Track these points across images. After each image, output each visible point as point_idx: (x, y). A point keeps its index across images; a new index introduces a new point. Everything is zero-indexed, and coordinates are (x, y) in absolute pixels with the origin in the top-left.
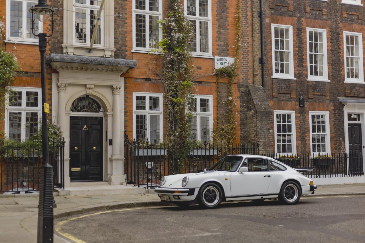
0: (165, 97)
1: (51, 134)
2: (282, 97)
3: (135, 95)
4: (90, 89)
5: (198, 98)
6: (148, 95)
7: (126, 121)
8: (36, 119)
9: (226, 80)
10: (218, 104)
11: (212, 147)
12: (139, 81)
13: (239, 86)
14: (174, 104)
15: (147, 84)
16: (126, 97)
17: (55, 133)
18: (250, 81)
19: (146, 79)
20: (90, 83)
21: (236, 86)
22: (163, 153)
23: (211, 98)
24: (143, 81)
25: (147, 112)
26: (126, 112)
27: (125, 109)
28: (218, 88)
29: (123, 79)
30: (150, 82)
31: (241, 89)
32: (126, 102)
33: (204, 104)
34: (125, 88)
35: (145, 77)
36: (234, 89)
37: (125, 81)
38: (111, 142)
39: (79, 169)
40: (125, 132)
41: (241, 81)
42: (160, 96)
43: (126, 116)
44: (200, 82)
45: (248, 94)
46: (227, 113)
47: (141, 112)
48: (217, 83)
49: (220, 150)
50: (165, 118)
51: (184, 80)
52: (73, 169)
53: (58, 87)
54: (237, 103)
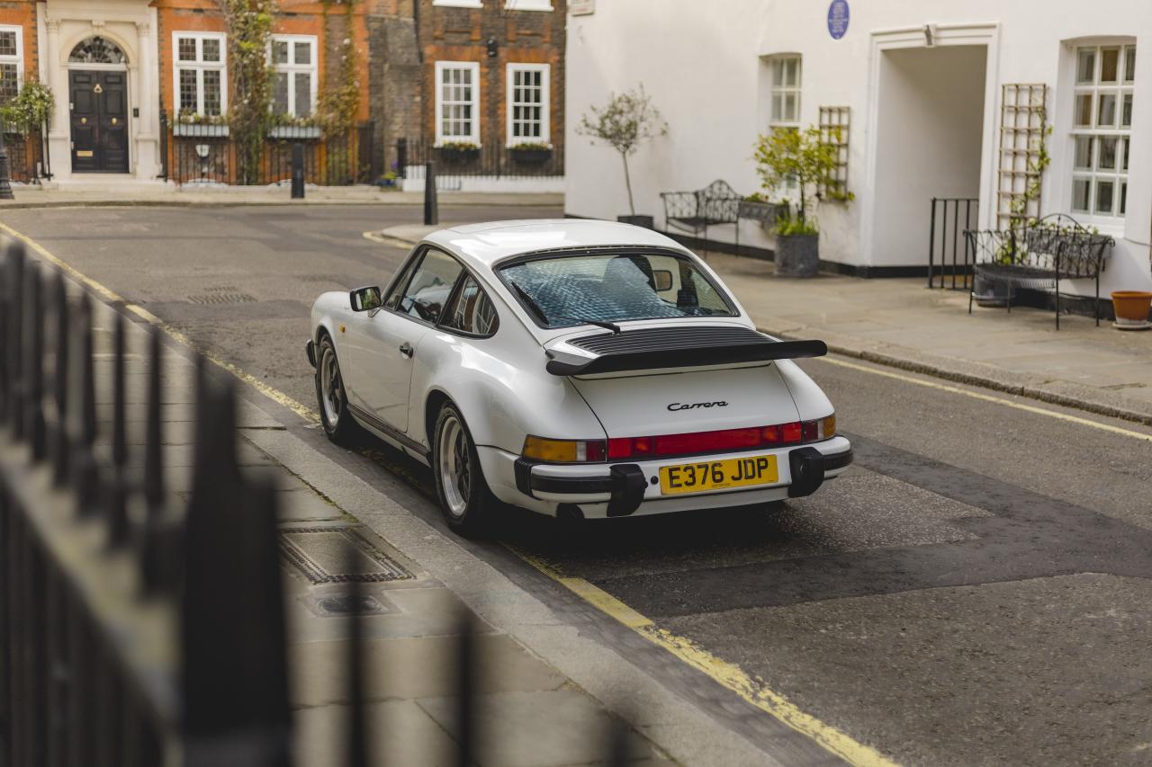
0: (229, 41)
1: (37, 99)
2: (452, 38)
3: (176, 36)
4: (98, 27)
5: (291, 41)
6: (199, 37)
7: (161, 80)
8: (15, 75)
9: (342, 10)
10: (326, 51)
11: (311, 124)
12: (183, 13)
13: (368, 19)
14: (243, 53)
15: (198, 18)
16: (161, 40)
17: (42, 97)
18: (392, 10)
19: (195, 10)
20: (99, 18)
21: (361, 19)
22: (226, 131)
23: (313, 42)
24: (191, 12)
25: (199, 65)
26: (161, 64)
27: (159, 60)
28: (327, 23)
29: (154, 10)
30: (202, 15)
31: (373, 24)
32: (161, 48)
33: (302, 51)
34: (160, 25)
35: (193, 7)
36: (358, 25)
37: (158, 13)
38: (136, 113)
39: (89, 154)
40: (160, 97)
41: (373, 10)
42: (222, 37)
43: (161, 71)
44: (294, 14)
45: (383, 33)
46: (344, 66)
47: (188, 65)
48: (324, 15)
49: (325, 128)
50: (229, 74)
51: (261, 11)
52: (80, 154)
53: (47, 24)
54: (362, 50)
